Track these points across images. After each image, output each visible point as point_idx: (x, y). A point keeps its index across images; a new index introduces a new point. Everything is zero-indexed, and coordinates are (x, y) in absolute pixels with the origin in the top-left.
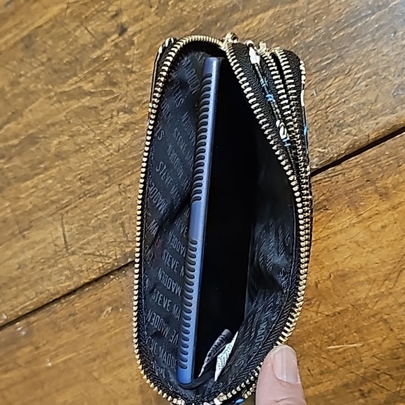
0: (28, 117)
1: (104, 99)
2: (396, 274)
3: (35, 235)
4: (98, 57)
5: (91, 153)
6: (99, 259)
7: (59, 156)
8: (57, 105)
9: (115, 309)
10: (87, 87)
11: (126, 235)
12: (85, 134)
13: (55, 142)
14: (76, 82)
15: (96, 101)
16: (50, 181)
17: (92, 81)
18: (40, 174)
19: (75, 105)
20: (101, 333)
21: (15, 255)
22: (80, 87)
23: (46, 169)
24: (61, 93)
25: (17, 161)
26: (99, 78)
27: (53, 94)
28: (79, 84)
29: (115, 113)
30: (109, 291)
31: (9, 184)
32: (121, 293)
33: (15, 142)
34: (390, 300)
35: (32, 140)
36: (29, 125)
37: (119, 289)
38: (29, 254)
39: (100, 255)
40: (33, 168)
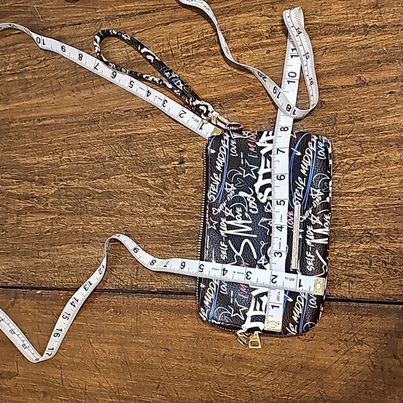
0: (112, 181)
1: (157, 194)
2: (267, 372)
3: (90, 249)
4: (163, 169)
5: (137, 219)
6: (117, 280)
7: (119, 212)
8: (130, 183)
9: (115, 311)
10: (151, 182)
11: (137, 275)
12: (139, 207)
13: (121, 203)
14: (145, 177)
15: (152, 193)
16: (110, 223)
17: (154, 181)
18: (106, 216)
19: (140, 189)
20: (103, 320)
21: (74, 254)
22: (146, 180)
23: (110, 216)
24: (135, 178)
25: (96, 202)
26: (159, 181)
27: (130, 176)
28: (146, 178)
29: (159, 205)
30: (116, 300)
31: (87, 213)
32: (122, 305)
33: (100, 191)
34: (258, 383)
35: (109, 195)
36: (110, 185)
37: (122, 302)
38: (82, 257)
39: (119, 279)
40: (103, 211)
